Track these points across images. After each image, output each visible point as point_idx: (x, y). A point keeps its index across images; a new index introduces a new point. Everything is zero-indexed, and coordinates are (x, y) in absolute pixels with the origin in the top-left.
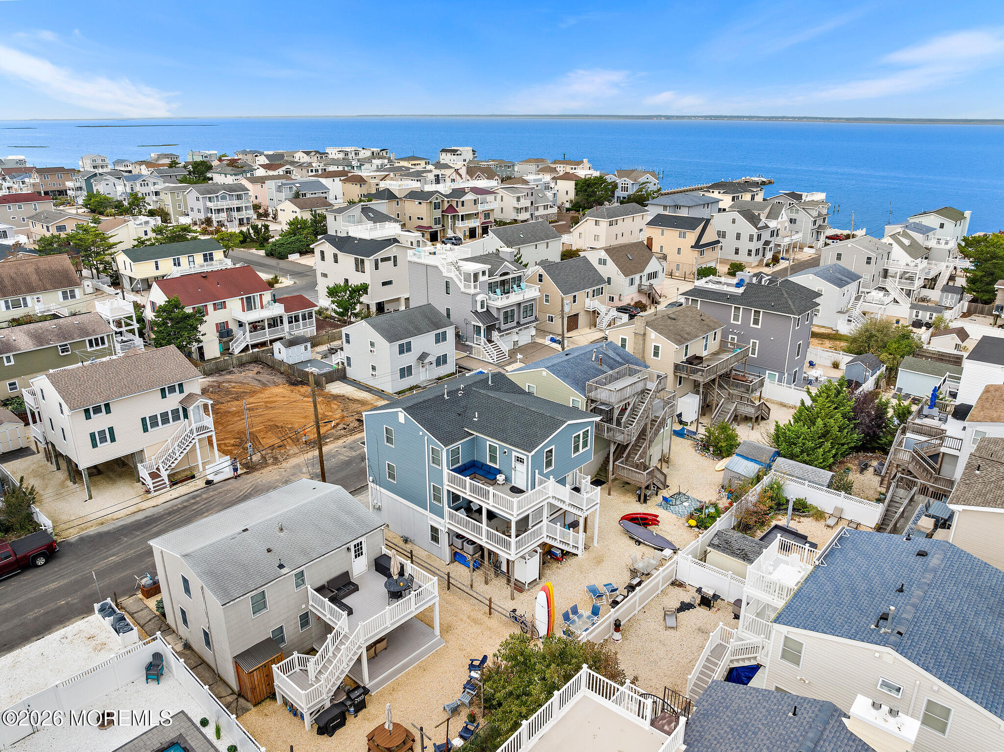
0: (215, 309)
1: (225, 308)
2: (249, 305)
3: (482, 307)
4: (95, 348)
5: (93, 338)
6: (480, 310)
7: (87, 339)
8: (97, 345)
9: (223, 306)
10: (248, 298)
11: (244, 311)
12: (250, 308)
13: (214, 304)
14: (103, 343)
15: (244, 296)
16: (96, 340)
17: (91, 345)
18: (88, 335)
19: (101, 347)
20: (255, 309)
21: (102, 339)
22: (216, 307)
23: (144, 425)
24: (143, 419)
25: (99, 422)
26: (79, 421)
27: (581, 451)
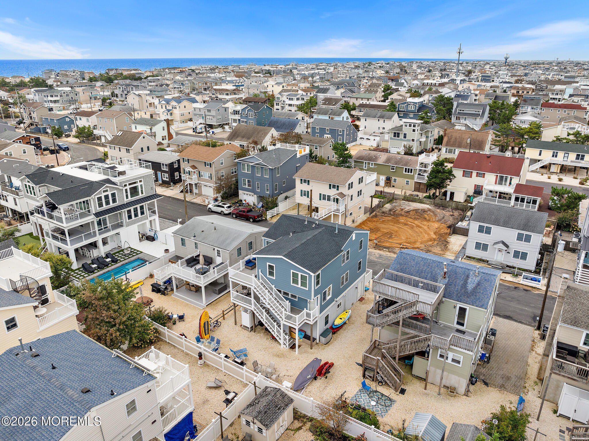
0: (477, 176)
1: (484, 177)
2: (501, 181)
4: (407, 173)
5: (407, 168)
7: (405, 167)
8: (408, 172)
9: (483, 176)
10: (502, 177)
11: (496, 183)
12: (500, 183)
13: (477, 173)
14: (411, 172)
15: (499, 175)
16: (409, 169)
17: (406, 171)
19: (410, 173)
20: (505, 185)
21: (411, 170)
22: (478, 175)
23: (320, 197)
24: (320, 194)
25: (305, 187)
26: (298, 182)
27: (299, 286)
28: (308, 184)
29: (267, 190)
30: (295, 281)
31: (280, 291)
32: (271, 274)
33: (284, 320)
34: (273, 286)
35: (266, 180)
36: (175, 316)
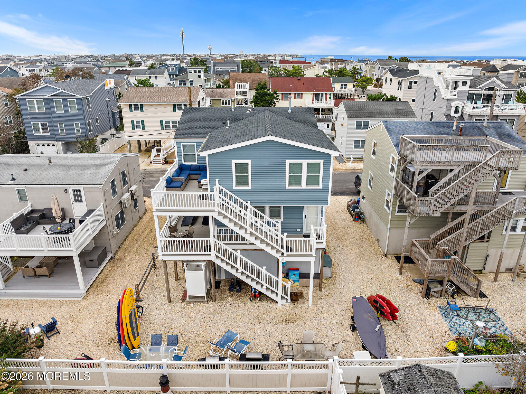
0: (295, 98)
1: (302, 98)
2: (318, 98)
3: (456, 112)
4: (225, 105)
5: (225, 99)
6: (452, 114)
9: (301, 96)
10: (318, 95)
11: (313, 101)
12: (317, 100)
13: (295, 94)
14: (229, 104)
15: (315, 93)
17: (223, 104)
18: (223, 97)
20: (321, 101)
21: (229, 101)
22: (296, 96)
23: (162, 125)
24: (161, 121)
25: (137, 115)
26: (125, 111)
27: (304, 186)
28: (142, 111)
29: (78, 131)
30: (295, 179)
31: (262, 209)
32: (242, 180)
33: (286, 253)
34: (248, 204)
35: (74, 117)
36: (35, 331)
